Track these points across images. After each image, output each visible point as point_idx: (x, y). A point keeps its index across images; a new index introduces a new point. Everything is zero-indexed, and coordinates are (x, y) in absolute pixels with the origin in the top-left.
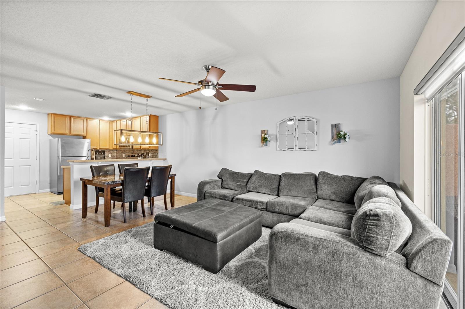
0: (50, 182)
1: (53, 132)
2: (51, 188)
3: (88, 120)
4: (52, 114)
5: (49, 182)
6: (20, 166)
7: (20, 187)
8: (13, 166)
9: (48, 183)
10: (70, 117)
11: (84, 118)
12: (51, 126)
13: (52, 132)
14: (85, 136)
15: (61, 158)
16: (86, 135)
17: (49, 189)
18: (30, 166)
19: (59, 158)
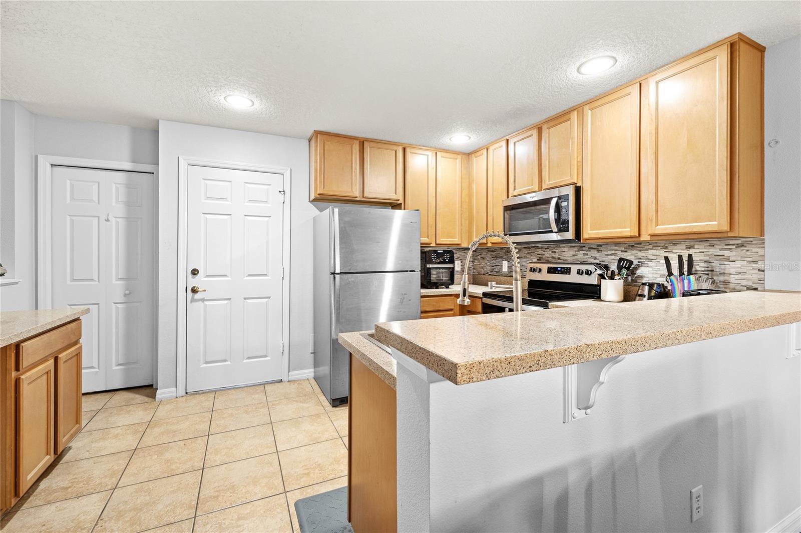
0: (314, 350)
1: (322, 192)
2: (316, 365)
3: (408, 150)
4: (317, 133)
5: (311, 349)
6: (245, 299)
7: (245, 361)
8: (230, 299)
9: (311, 352)
10: (362, 143)
11: (397, 144)
12: (316, 170)
13: (318, 193)
14: (401, 204)
15: (341, 278)
16: (401, 201)
17: (313, 370)
18: (269, 297)
19: (335, 278)
